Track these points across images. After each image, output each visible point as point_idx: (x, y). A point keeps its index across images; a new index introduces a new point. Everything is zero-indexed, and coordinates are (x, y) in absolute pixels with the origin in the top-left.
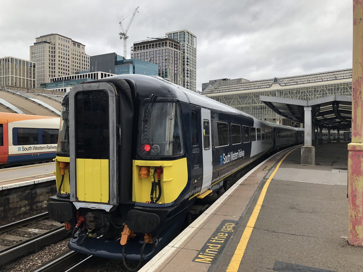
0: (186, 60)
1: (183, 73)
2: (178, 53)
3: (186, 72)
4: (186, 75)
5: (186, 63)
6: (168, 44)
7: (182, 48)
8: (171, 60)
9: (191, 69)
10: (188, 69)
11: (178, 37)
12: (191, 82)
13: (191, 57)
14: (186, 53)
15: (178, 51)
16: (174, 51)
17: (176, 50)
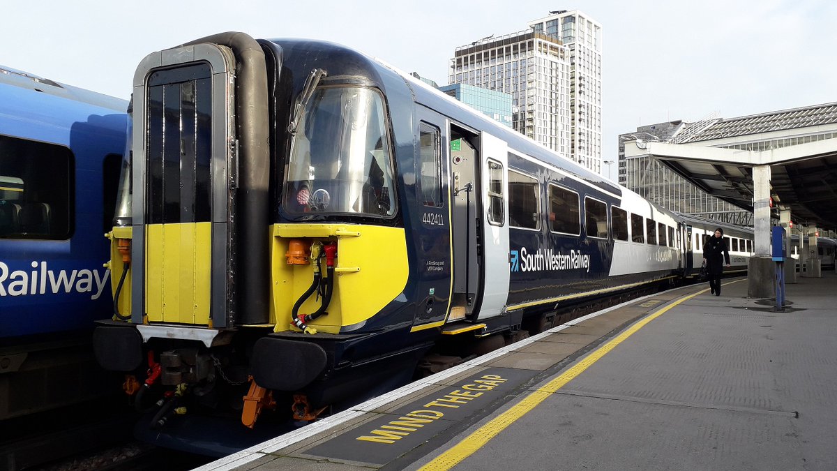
0: (577, 82)
1: (570, 111)
2: (560, 67)
3: (577, 110)
4: (577, 116)
5: (577, 89)
6: (536, 45)
7: (568, 53)
8: (543, 85)
9: (590, 103)
10: (582, 103)
11: (557, 30)
12: (590, 133)
13: (590, 75)
14: (577, 66)
15: (560, 61)
16: (549, 63)
17: (555, 59)
